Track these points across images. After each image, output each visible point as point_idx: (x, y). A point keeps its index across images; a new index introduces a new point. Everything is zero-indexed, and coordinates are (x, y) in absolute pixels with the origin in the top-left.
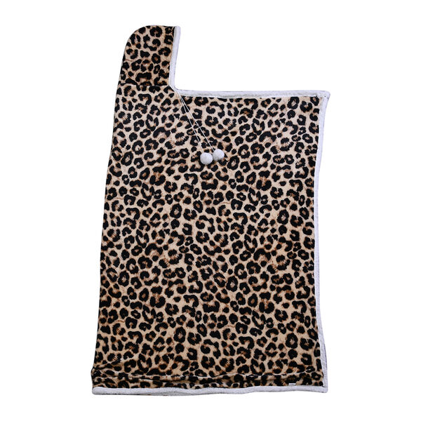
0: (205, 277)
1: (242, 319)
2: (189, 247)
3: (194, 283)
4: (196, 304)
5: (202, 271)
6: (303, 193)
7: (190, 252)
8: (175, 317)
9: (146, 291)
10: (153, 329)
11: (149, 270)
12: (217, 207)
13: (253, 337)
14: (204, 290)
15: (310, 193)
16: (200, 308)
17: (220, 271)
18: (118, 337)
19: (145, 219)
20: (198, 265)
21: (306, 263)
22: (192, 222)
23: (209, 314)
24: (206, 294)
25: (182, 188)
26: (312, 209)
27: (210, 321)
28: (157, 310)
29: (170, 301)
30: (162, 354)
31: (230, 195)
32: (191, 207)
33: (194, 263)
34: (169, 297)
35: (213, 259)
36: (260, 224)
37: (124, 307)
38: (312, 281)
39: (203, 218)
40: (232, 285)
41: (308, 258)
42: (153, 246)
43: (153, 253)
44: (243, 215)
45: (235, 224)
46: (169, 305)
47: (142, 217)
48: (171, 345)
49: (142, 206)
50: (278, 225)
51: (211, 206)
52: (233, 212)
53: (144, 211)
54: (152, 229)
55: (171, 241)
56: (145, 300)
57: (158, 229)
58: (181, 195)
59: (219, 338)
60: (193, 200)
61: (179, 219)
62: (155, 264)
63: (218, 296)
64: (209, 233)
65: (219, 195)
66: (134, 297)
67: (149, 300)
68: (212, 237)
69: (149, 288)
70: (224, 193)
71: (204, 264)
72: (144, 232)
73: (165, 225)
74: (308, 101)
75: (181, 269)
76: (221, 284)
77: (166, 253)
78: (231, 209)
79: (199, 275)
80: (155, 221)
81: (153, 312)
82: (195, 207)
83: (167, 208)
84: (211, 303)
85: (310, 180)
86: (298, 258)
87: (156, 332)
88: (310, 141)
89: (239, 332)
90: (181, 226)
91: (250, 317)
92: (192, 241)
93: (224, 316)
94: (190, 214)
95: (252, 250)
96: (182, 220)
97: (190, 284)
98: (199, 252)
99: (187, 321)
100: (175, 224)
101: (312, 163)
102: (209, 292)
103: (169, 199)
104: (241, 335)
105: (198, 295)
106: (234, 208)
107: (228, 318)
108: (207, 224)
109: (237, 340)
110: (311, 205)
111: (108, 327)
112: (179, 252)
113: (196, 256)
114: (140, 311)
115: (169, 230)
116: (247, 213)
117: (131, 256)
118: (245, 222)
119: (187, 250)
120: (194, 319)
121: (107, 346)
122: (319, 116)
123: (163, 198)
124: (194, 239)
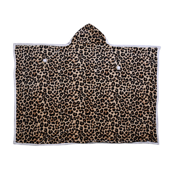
0: (122, 106)
1: (132, 119)
2: (117, 96)
3: (118, 108)
4: (118, 114)
5: (121, 104)
6: (154, 80)
7: (117, 98)
8: (111, 118)
9: (102, 110)
10: (104, 122)
11: (104, 103)
12: (126, 83)
13: (136, 125)
14: (121, 110)
15: (156, 81)
16: (119, 116)
17: (127, 104)
18: (93, 124)
19: (103, 87)
20: (120, 102)
21: (154, 103)
22: (118, 88)
23: (122, 118)
24: (122, 111)
25: (115, 77)
26: (156, 86)
27: (122, 120)
28: (106, 116)
29: (110, 113)
30: (107, 130)
31: (131, 79)
32: (118, 83)
33: (118, 101)
34: (110, 112)
35: (125, 100)
36: (140, 89)
37: (95, 115)
38: (155, 109)
39: (122, 87)
40: (130, 108)
41: (155, 102)
42: (105, 95)
43: (105, 97)
44: (135, 86)
45: (132, 89)
46: (110, 115)
47: (102, 86)
48: (110, 127)
49: (102, 82)
50: (146, 90)
51: (124, 83)
52: (131, 85)
53: (103, 84)
54: (105, 90)
55: (111, 94)
56: (102, 112)
57: (107, 90)
58: (115, 79)
59: (125, 125)
60: (119, 81)
61: (114, 87)
62: (106, 101)
63: (126, 112)
64: (124, 92)
65: (127, 79)
66: (98, 111)
67: (103, 113)
68: (124, 93)
69: (103, 109)
70: (129, 79)
71: (122, 102)
72: (102, 91)
73: (110, 89)
74: (154, 49)
75: (114, 103)
76: (127, 108)
77: (109, 98)
78: (131, 84)
79: (120, 105)
80: (106, 87)
81: (104, 117)
82: (119, 83)
83: (110, 83)
84: (123, 114)
85: (156, 76)
86: (151, 101)
87: (105, 123)
88: (155, 63)
89: (131, 123)
90: (115, 89)
91: (135, 118)
92: (118, 94)
93: (127, 118)
94: (118, 86)
95: (137, 97)
96: (115, 87)
97: (117, 108)
98: (120, 98)
99: (115, 120)
100: (113, 88)
101: (156, 71)
102: (123, 111)
103: (111, 80)
104: (132, 124)
105: (119, 112)
106: (132, 84)
107: (128, 119)
108: (123, 89)
109: (131, 126)
110: (156, 85)
111: (89, 121)
112: (114, 98)
113: (119, 99)
114: (100, 116)
115: (111, 90)
116: (136, 86)
117: (98, 98)
118: (135, 88)
119: (116, 97)
120: (117, 119)
121: (89, 127)
122: (157, 54)
123: (109, 80)
124: (119, 94)
